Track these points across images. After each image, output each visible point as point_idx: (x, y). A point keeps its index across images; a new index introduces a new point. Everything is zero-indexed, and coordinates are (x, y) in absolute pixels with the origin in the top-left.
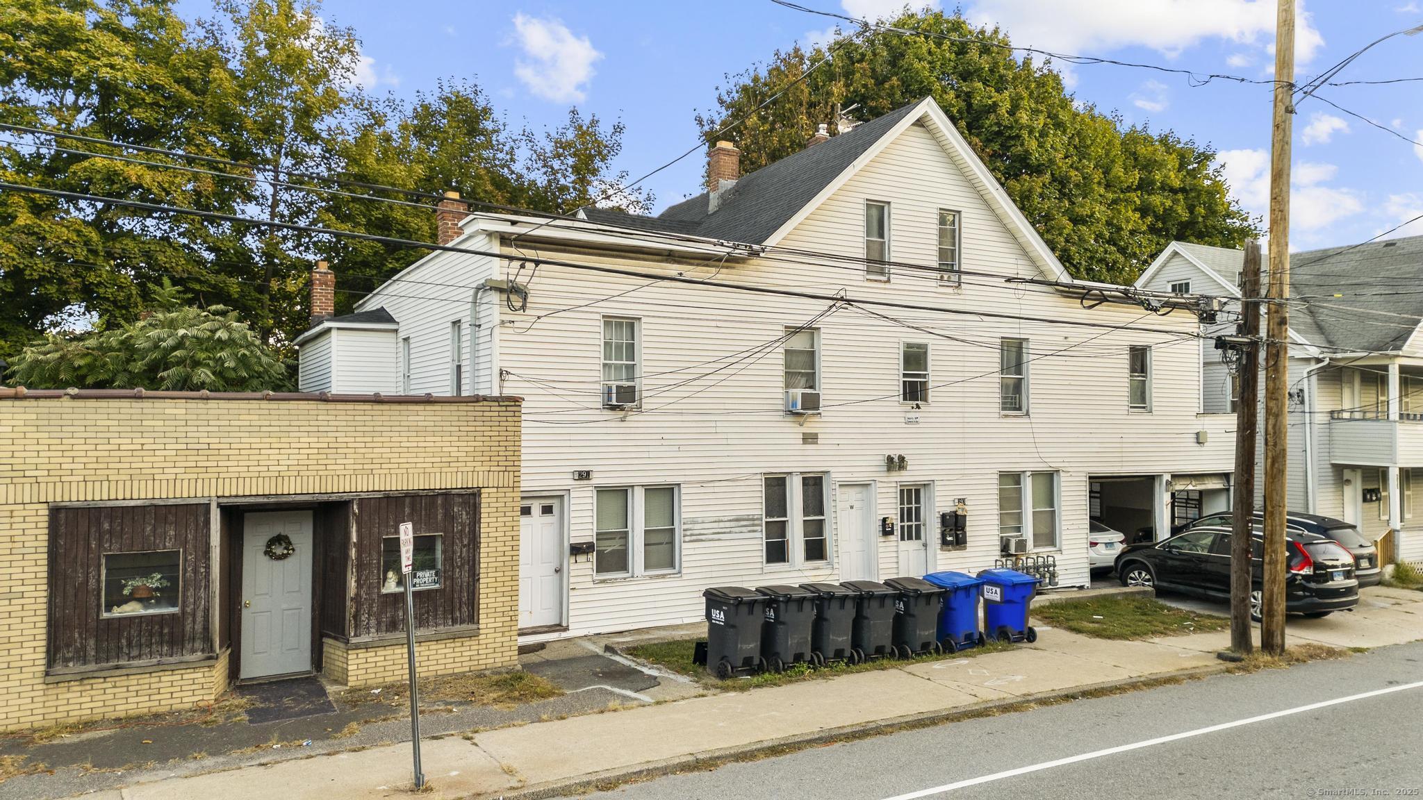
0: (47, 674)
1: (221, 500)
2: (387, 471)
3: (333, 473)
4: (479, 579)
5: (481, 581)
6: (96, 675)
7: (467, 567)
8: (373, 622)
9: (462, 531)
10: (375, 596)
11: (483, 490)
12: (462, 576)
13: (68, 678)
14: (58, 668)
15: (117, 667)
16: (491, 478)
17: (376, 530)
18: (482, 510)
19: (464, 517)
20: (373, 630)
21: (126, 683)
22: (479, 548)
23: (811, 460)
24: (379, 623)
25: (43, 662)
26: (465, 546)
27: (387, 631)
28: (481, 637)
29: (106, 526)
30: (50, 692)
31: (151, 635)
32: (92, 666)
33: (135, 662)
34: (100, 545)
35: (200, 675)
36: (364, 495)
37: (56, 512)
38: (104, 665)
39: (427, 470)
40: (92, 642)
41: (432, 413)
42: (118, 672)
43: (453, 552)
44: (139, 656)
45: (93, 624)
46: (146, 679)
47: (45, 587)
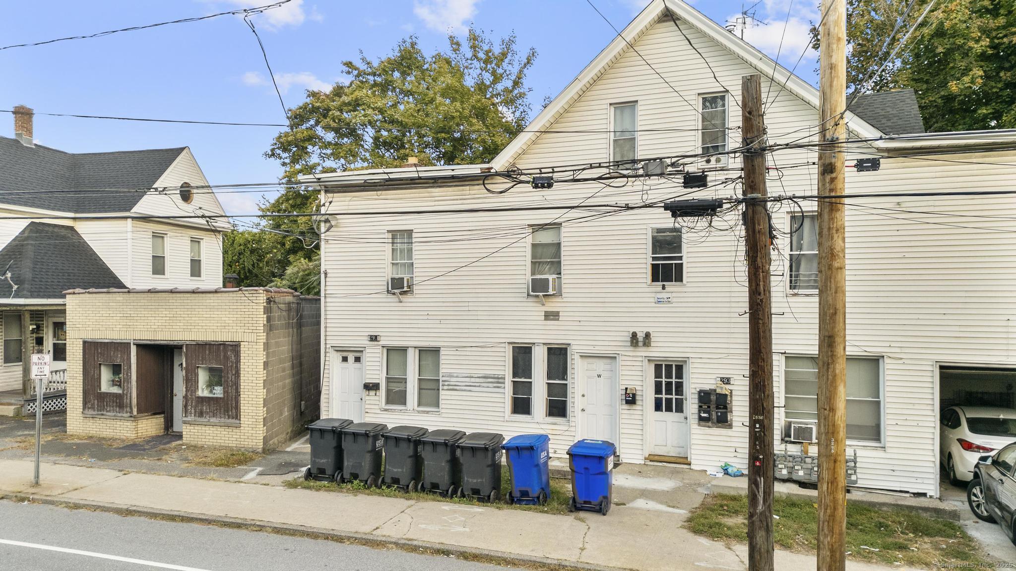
0: (82, 412)
1: (135, 342)
2: (197, 330)
3: (175, 330)
4: (240, 395)
5: (241, 396)
6: (96, 416)
7: (234, 387)
8: (193, 411)
9: (232, 366)
10: (194, 397)
11: (242, 343)
12: (232, 392)
13: (88, 416)
14: (86, 412)
15: (102, 415)
16: (245, 336)
17: (194, 361)
18: (241, 355)
19: (233, 358)
20: (193, 415)
21: (106, 422)
22: (240, 376)
23: (555, 334)
24: (195, 412)
25: (82, 407)
26: (233, 375)
27: (199, 417)
28: (241, 428)
29: (99, 351)
30: (84, 421)
31: (113, 402)
32: (96, 412)
33: (109, 414)
34: (98, 359)
35: (129, 424)
36: (188, 343)
37: (85, 342)
38: (100, 413)
39: (215, 330)
40: (96, 401)
41: (217, 298)
42: (103, 417)
43: (228, 378)
44: (110, 411)
45: (96, 394)
46: (112, 422)
47: (82, 375)
